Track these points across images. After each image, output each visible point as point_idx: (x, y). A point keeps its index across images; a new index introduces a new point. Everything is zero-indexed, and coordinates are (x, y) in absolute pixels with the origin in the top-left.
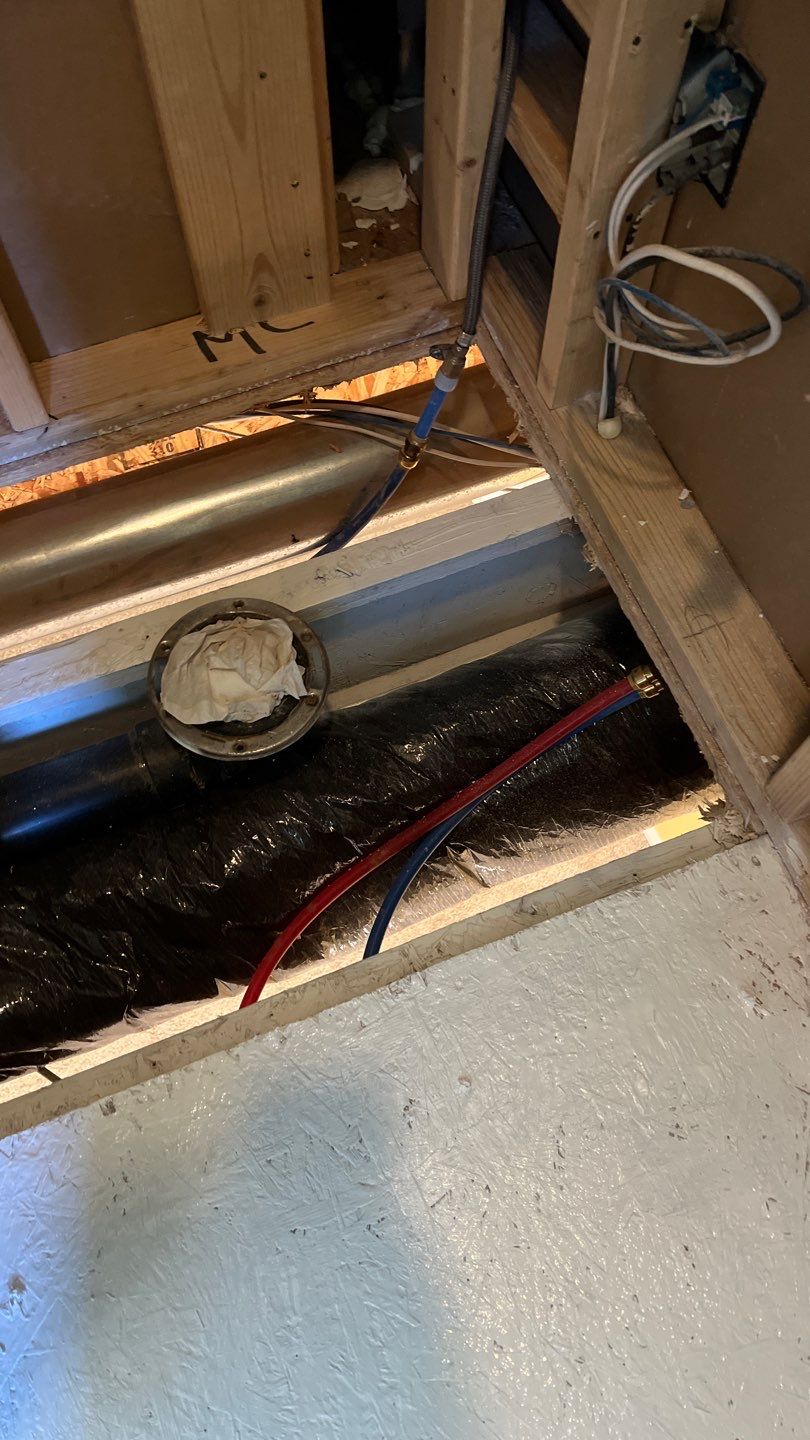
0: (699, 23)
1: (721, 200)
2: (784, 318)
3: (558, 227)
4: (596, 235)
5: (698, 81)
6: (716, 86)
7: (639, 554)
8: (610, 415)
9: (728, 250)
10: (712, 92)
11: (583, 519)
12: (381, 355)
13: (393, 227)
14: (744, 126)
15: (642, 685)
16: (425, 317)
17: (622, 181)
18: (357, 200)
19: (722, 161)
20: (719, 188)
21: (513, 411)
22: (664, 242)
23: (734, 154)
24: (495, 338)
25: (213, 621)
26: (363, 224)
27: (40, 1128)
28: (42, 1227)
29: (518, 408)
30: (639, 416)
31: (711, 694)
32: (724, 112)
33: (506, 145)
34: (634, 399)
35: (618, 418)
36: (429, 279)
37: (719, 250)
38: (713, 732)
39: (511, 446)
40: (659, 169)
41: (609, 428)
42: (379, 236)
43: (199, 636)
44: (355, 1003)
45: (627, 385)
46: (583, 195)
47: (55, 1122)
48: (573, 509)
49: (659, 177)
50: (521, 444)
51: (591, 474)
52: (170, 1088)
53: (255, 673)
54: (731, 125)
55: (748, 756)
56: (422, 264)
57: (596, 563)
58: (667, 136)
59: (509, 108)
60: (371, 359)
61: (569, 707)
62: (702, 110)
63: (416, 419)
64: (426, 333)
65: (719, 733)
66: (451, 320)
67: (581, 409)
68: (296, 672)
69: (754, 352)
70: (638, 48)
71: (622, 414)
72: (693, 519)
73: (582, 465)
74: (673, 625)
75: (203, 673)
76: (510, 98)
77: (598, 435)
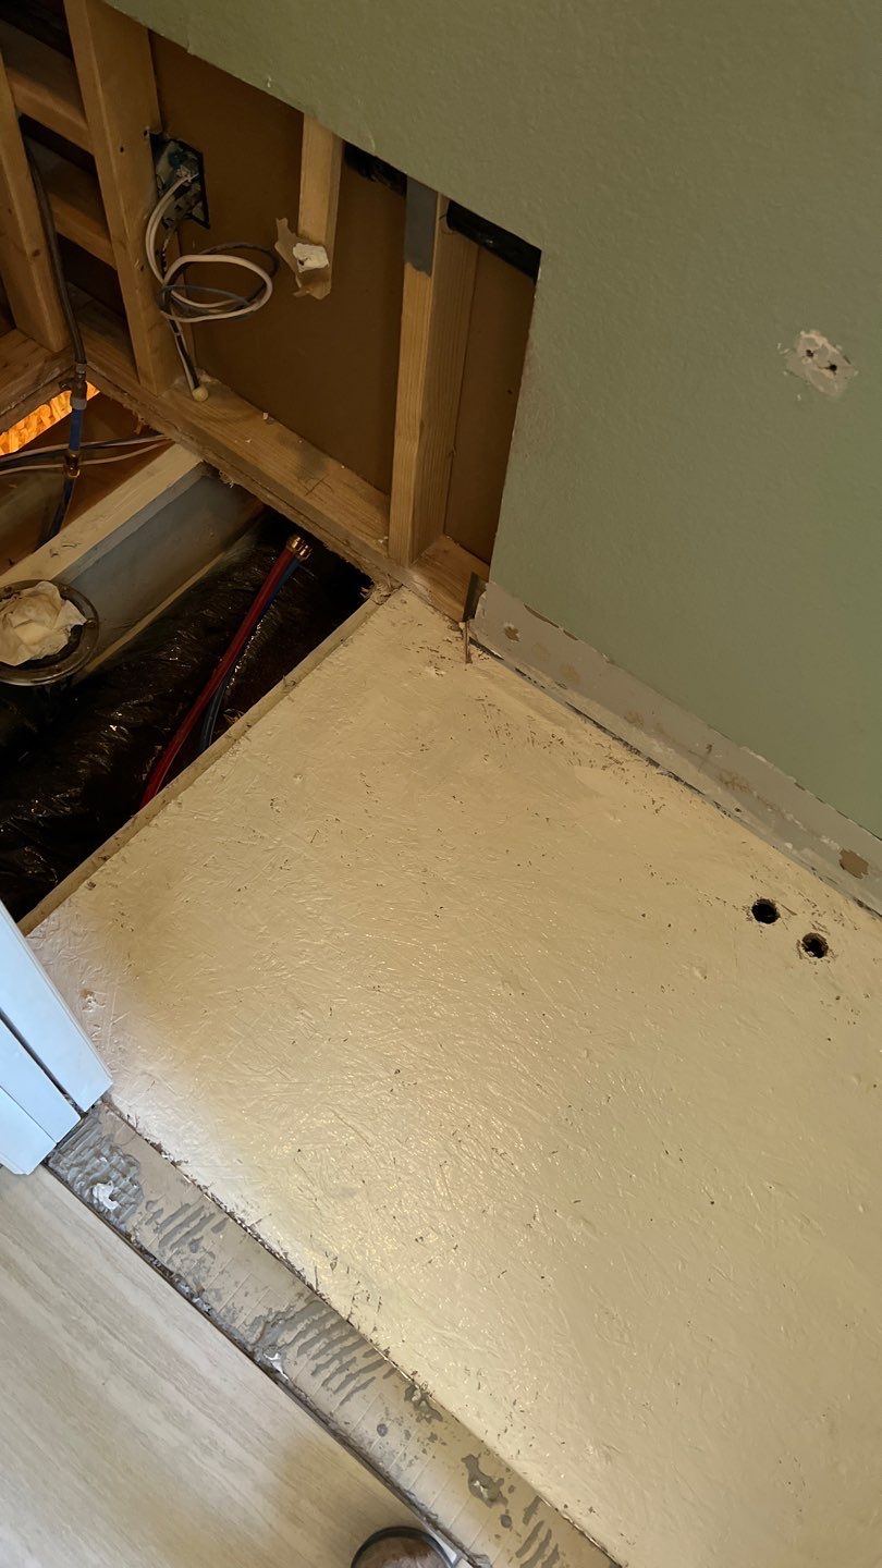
0: (151, 130)
1: (206, 224)
2: (271, 275)
3: (115, 273)
4: (142, 269)
5: (164, 162)
6: (175, 162)
7: (256, 459)
8: (197, 385)
9: (224, 246)
10: (174, 166)
11: (212, 458)
12: (24, 404)
14: (200, 179)
15: (298, 547)
16: (42, 369)
17: (146, 227)
19: (196, 203)
20: (202, 219)
21: (130, 412)
22: (187, 254)
23: (202, 196)
24: (97, 369)
27: (52, 915)
28: (86, 960)
29: (133, 407)
30: (216, 381)
31: (336, 519)
32: (186, 175)
33: (60, 237)
34: (208, 373)
35: (203, 386)
36: (31, 345)
37: (219, 248)
38: (348, 544)
39: (140, 437)
40: (162, 219)
41: (200, 393)
44: (212, 768)
45: (198, 366)
46: (123, 246)
47: (61, 908)
48: (201, 454)
49: (164, 224)
50: (148, 431)
51: (202, 425)
52: (124, 859)
53: (46, 617)
54: (193, 180)
55: (372, 543)
56: (22, 337)
57: (232, 481)
58: (159, 198)
59: (51, 212)
60: (17, 410)
61: (258, 588)
62: (173, 178)
63: (65, 446)
64: (47, 381)
65: (352, 542)
66: (61, 368)
67: (176, 389)
68: (74, 609)
69: (264, 301)
70: (124, 153)
71: (205, 383)
72: (277, 428)
73: (194, 422)
74: (295, 491)
75: (10, 631)
76: (49, 205)
77: (196, 401)
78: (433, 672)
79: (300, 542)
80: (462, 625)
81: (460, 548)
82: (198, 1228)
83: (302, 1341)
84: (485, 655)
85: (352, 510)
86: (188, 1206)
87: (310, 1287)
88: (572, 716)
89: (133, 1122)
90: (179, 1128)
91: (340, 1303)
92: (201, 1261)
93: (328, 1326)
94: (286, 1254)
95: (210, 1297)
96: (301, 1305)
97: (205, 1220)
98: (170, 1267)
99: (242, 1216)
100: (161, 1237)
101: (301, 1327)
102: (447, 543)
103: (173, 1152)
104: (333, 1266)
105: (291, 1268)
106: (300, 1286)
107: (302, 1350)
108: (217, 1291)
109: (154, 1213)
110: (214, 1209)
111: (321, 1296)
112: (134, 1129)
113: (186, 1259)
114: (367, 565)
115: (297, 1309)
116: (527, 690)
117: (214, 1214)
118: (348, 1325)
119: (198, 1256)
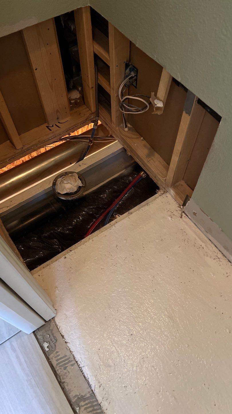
0: (126, 62)
1: (136, 87)
2: (149, 105)
3: (110, 96)
4: (117, 96)
5: (128, 70)
6: (131, 71)
7: (136, 150)
8: (126, 127)
10: (130, 71)
11: (126, 147)
12: (82, 125)
13: (78, 101)
15: (142, 174)
16: (89, 116)
17: (119, 87)
18: (70, 97)
19: (134, 82)
22: (129, 95)
23: (136, 80)
24: (102, 118)
25: (62, 176)
26: (73, 102)
27: (54, 263)
29: (109, 130)
30: (131, 127)
31: (153, 170)
32: (133, 74)
33: (98, 84)
34: (130, 124)
35: (127, 127)
36: (88, 109)
37: (137, 95)
38: (155, 177)
39: (109, 137)
41: (126, 129)
42: (76, 103)
43: (61, 179)
44: (104, 232)
45: (128, 122)
46: (113, 90)
47: (56, 262)
48: (123, 145)
49: (125, 85)
50: (111, 136)
51: (125, 138)
53: (73, 183)
54: (135, 76)
55: (161, 179)
56: (86, 107)
57: (129, 154)
58: (125, 79)
59: (98, 78)
60: (80, 126)
61: (130, 183)
62: (130, 74)
63: (90, 136)
64: (89, 119)
66: (94, 115)
67: (121, 127)
68: (80, 181)
69: (146, 110)
70: (117, 67)
71: (128, 127)
72: (145, 142)
73: (123, 137)
74: (145, 160)
75: (63, 184)
76: (98, 76)
77: (125, 131)
78: (170, 218)
79: (143, 174)
80: (182, 207)
81: (186, 185)
82: (67, 363)
83: (86, 406)
84: (186, 217)
85: (158, 168)
86: (66, 356)
87: (92, 390)
88: (208, 241)
89: (59, 327)
90: (70, 332)
91: (99, 398)
92: (66, 373)
93: (94, 404)
94: (88, 378)
95: (65, 384)
96: (88, 395)
97: (70, 362)
98: (57, 372)
99: (80, 363)
100: (58, 362)
101: (87, 402)
102: (182, 183)
103: (66, 339)
104: (100, 387)
105: (88, 383)
106: (89, 390)
107: (86, 409)
108: (68, 383)
109: (57, 355)
110: (73, 359)
111: (94, 394)
112: (58, 329)
113: (62, 371)
114: (159, 184)
115: (87, 396)
116: (196, 230)
117: (72, 361)
118: (100, 406)
119: (65, 371)
